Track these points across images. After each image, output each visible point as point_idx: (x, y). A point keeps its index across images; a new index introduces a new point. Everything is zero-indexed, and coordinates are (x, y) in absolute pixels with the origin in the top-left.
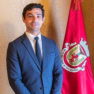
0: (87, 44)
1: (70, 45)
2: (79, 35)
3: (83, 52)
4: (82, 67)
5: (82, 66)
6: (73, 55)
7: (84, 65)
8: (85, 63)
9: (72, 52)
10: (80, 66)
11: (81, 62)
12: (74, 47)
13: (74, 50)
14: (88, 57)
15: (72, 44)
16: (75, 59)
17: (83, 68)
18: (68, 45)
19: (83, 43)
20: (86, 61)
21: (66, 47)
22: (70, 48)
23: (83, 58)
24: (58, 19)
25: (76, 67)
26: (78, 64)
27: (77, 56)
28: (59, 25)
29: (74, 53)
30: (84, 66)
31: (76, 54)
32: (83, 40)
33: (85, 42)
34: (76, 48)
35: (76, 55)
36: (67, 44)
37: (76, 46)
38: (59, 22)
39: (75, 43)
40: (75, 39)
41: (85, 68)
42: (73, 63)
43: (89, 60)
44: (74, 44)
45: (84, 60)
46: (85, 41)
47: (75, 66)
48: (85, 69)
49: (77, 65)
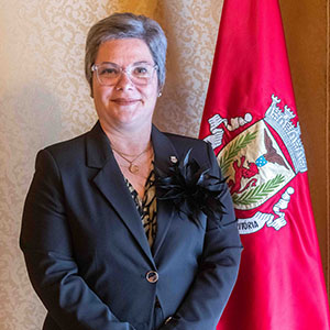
0: (294, 121)
1: (229, 123)
2: (265, 85)
3: (279, 152)
4: (273, 213)
5: (276, 209)
6: (239, 164)
7: (283, 204)
8: (288, 197)
9: (235, 153)
10: (267, 208)
11: (271, 194)
12: (244, 133)
13: (243, 145)
14: (298, 175)
15: (236, 122)
16: (244, 182)
17: (277, 217)
18: (221, 126)
19: (278, 117)
20: (291, 190)
21: (211, 134)
22: (229, 137)
23: (279, 179)
24: (189, 22)
25: (250, 213)
26: (259, 203)
27: (254, 169)
28: (196, 46)
29: (243, 158)
30: (281, 211)
31: (252, 161)
32: (277, 105)
33: (289, 114)
34: (249, 138)
35: (249, 164)
36: (215, 121)
37: (251, 130)
38: (195, 36)
39: (249, 117)
40: (246, 98)
41: (288, 218)
42: (240, 195)
43: (304, 188)
44: (241, 120)
45: (284, 184)
46: (287, 110)
47: (244, 208)
48: (285, 223)
49: (253, 206)
